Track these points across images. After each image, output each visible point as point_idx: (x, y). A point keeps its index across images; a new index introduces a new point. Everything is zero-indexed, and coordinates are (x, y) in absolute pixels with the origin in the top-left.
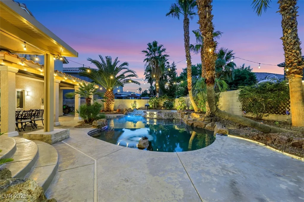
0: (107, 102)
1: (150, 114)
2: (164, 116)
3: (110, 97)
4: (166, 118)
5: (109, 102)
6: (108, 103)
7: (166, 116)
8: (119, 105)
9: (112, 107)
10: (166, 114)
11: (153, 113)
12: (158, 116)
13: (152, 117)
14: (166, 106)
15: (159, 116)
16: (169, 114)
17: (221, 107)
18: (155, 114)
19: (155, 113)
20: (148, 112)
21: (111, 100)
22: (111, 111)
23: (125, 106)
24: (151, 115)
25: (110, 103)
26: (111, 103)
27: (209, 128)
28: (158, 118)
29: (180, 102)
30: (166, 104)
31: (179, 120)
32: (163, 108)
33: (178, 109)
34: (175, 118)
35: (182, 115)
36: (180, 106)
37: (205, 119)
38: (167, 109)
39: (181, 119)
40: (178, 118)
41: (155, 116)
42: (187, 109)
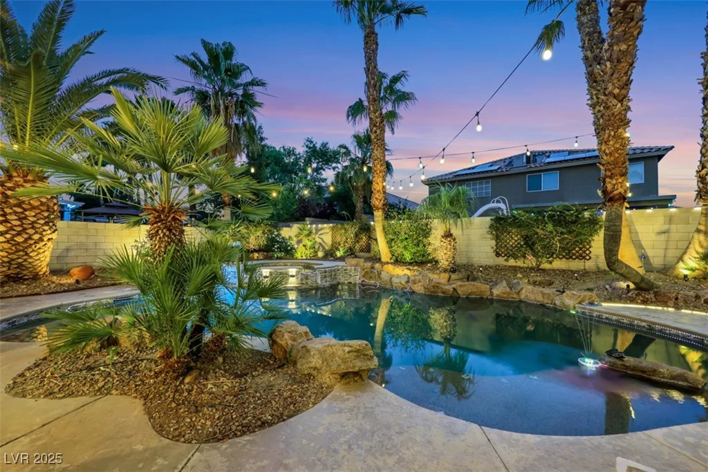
0: (19, 234)
1: (273, 277)
2: (322, 279)
3: (33, 208)
4: (327, 284)
5: (31, 231)
6: (19, 239)
7: (325, 277)
8: (67, 250)
9: (43, 258)
10: (325, 272)
11: (286, 274)
12: (302, 279)
13: (282, 287)
14: (278, 248)
15: (307, 278)
16: (330, 271)
17: (435, 250)
18: (293, 276)
19: (293, 271)
20: (265, 272)
21: (46, 224)
22: (36, 277)
25: (36, 237)
26: (41, 240)
27: (505, 296)
28: (304, 287)
29: (301, 237)
30: (278, 242)
31: (355, 284)
32: (256, 255)
33: (298, 255)
34: (342, 281)
35: (367, 273)
36: (304, 248)
37: (454, 276)
38: (278, 258)
39: (360, 282)
40: (351, 280)
41: (292, 282)
42: (320, 254)
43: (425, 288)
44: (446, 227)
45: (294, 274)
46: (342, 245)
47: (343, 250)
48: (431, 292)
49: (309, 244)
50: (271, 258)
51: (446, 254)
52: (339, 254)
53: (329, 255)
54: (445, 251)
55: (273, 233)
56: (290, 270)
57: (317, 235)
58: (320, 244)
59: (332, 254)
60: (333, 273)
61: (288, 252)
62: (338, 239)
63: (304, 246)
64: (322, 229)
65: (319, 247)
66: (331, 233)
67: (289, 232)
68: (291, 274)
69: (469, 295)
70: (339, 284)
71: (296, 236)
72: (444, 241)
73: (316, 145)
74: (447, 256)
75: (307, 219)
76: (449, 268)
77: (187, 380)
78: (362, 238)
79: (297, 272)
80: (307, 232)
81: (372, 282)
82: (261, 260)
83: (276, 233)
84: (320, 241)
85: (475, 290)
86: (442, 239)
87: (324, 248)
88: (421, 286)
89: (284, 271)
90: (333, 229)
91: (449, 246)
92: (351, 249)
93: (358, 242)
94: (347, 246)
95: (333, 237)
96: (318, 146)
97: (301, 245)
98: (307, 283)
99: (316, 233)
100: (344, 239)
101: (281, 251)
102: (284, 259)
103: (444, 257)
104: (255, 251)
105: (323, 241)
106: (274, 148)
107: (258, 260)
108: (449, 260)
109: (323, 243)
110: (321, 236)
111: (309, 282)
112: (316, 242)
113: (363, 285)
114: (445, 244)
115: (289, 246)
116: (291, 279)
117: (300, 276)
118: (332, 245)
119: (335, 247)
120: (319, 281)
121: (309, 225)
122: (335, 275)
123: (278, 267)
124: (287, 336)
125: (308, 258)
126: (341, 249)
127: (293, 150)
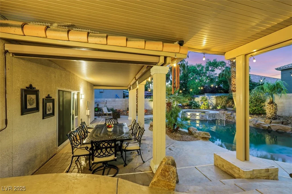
1: (191, 116)
2: (208, 117)
4: (211, 119)
7: (210, 117)
10: (210, 115)
11: (196, 115)
12: (201, 117)
13: (194, 119)
14: (193, 105)
15: (203, 117)
16: (213, 115)
18: (198, 116)
19: (198, 114)
20: (189, 113)
23: (148, 106)
24: (193, 116)
28: (202, 119)
29: (203, 101)
30: (193, 103)
31: (223, 120)
32: (186, 107)
33: (201, 108)
34: (217, 119)
35: (228, 116)
36: (203, 105)
37: (273, 121)
38: (193, 109)
39: (226, 120)
40: (222, 119)
41: (198, 118)
42: (211, 108)
43: (254, 125)
44: (270, 99)
45: (198, 115)
46: (220, 104)
47: (220, 106)
48: (257, 127)
49: (206, 104)
50: (191, 109)
51: (270, 111)
52: (218, 108)
53: (215, 108)
54: (269, 110)
55: (192, 100)
56: (197, 114)
57: (210, 100)
58: (211, 103)
59: (216, 108)
60: (213, 116)
61: (197, 107)
62: (219, 102)
63: (204, 104)
64: (212, 98)
65: (210, 105)
66: (215, 99)
67: (198, 99)
68: (197, 115)
69: (278, 130)
70: (216, 119)
71: (200, 101)
72: (269, 105)
73: (211, 61)
74: (270, 112)
75: (205, 94)
76: (272, 117)
77: (173, 133)
78: (229, 102)
79: (199, 114)
80: (205, 99)
81: (231, 120)
82: (188, 109)
83: (193, 100)
84: (211, 102)
85: (282, 128)
86: (268, 105)
87: (212, 105)
88: (252, 124)
89: (195, 114)
90: (216, 98)
91: (272, 108)
92: (224, 106)
93: (228, 103)
94: (223, 105)
95: (217, 101)
96: (212, 61)
97: (203, 104)
98: (203, 118)
99: (209, 99)
100: (221, 102)
101: (194, 106)
102: (196, 109)
103: (269, 112)
104: (186, 106)
105: (212, 102)
106: (193, 65)
107: (187, 109)
108: (272, 114)
109: (212, 103)
110: (211, 101)
111: (204, 118)
112: (209, 103)
113: (227, 121)
114: (269, 107)
115: (198, 105)
116: (197, 116)
117: (200, 116)
118: (216, 104)
119: (217, 105)
120: (207, 118)
121: (206, 96)
122: (214, 116)
123: (193, 112)
124: (191, 129)
125: (205, 109)
126: (219, 106)
127: (201, 64)
